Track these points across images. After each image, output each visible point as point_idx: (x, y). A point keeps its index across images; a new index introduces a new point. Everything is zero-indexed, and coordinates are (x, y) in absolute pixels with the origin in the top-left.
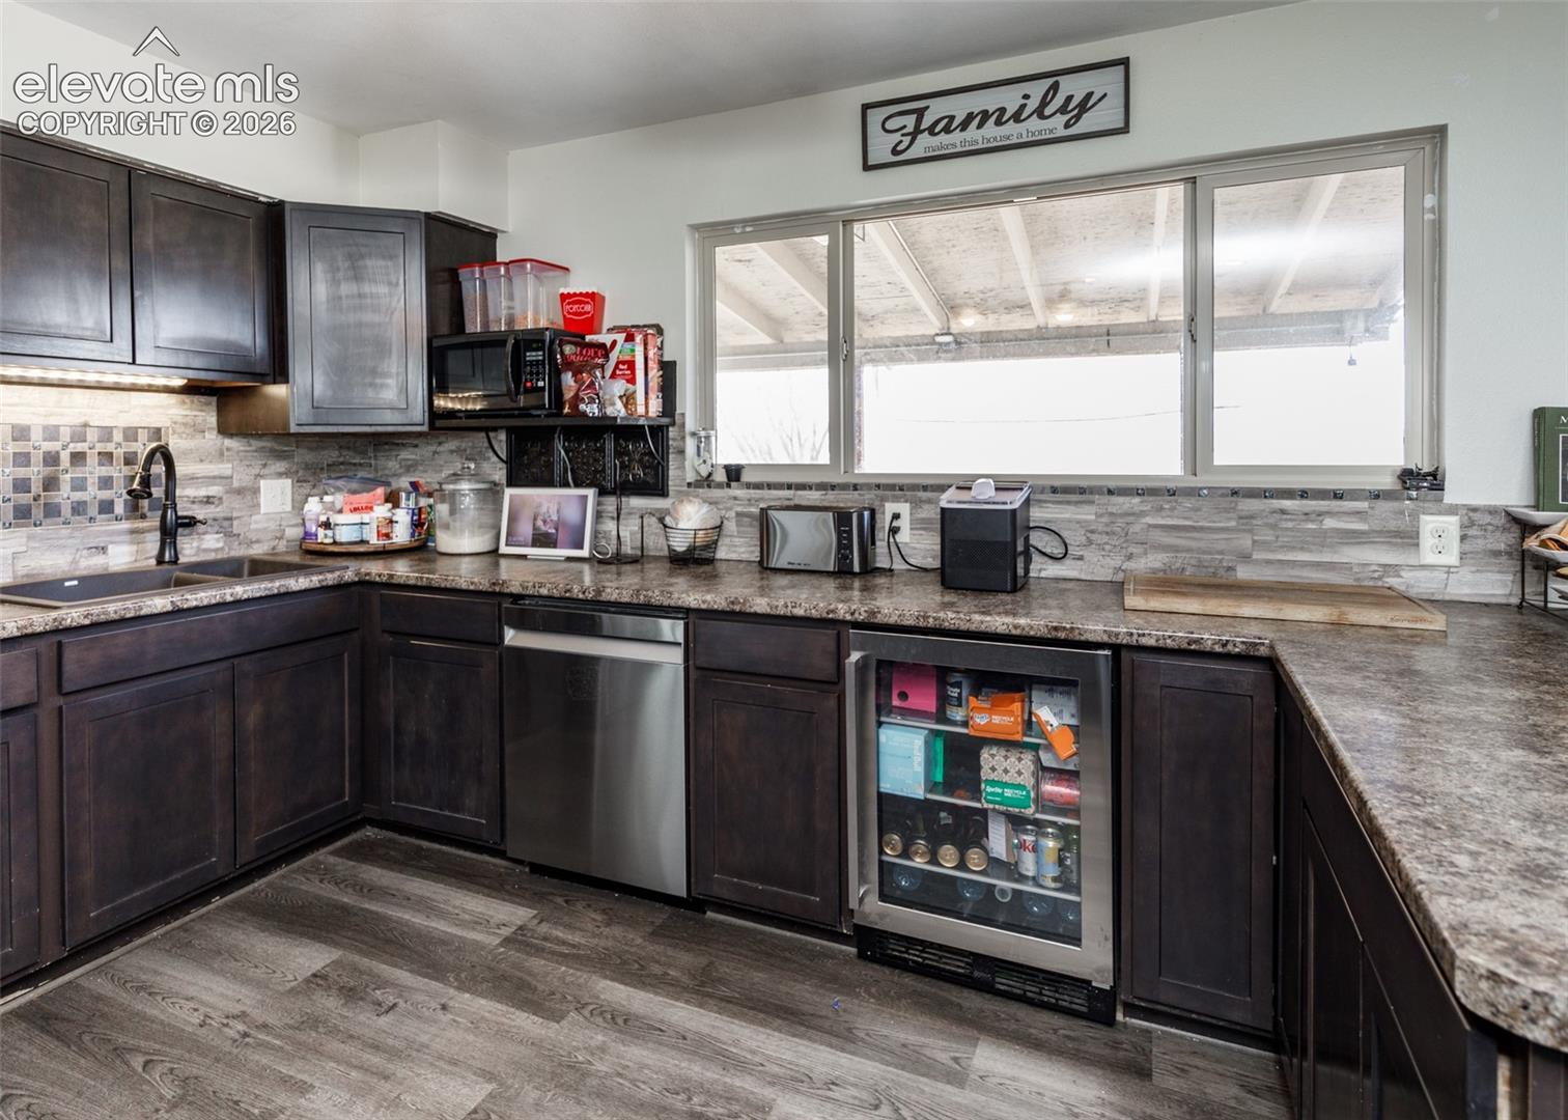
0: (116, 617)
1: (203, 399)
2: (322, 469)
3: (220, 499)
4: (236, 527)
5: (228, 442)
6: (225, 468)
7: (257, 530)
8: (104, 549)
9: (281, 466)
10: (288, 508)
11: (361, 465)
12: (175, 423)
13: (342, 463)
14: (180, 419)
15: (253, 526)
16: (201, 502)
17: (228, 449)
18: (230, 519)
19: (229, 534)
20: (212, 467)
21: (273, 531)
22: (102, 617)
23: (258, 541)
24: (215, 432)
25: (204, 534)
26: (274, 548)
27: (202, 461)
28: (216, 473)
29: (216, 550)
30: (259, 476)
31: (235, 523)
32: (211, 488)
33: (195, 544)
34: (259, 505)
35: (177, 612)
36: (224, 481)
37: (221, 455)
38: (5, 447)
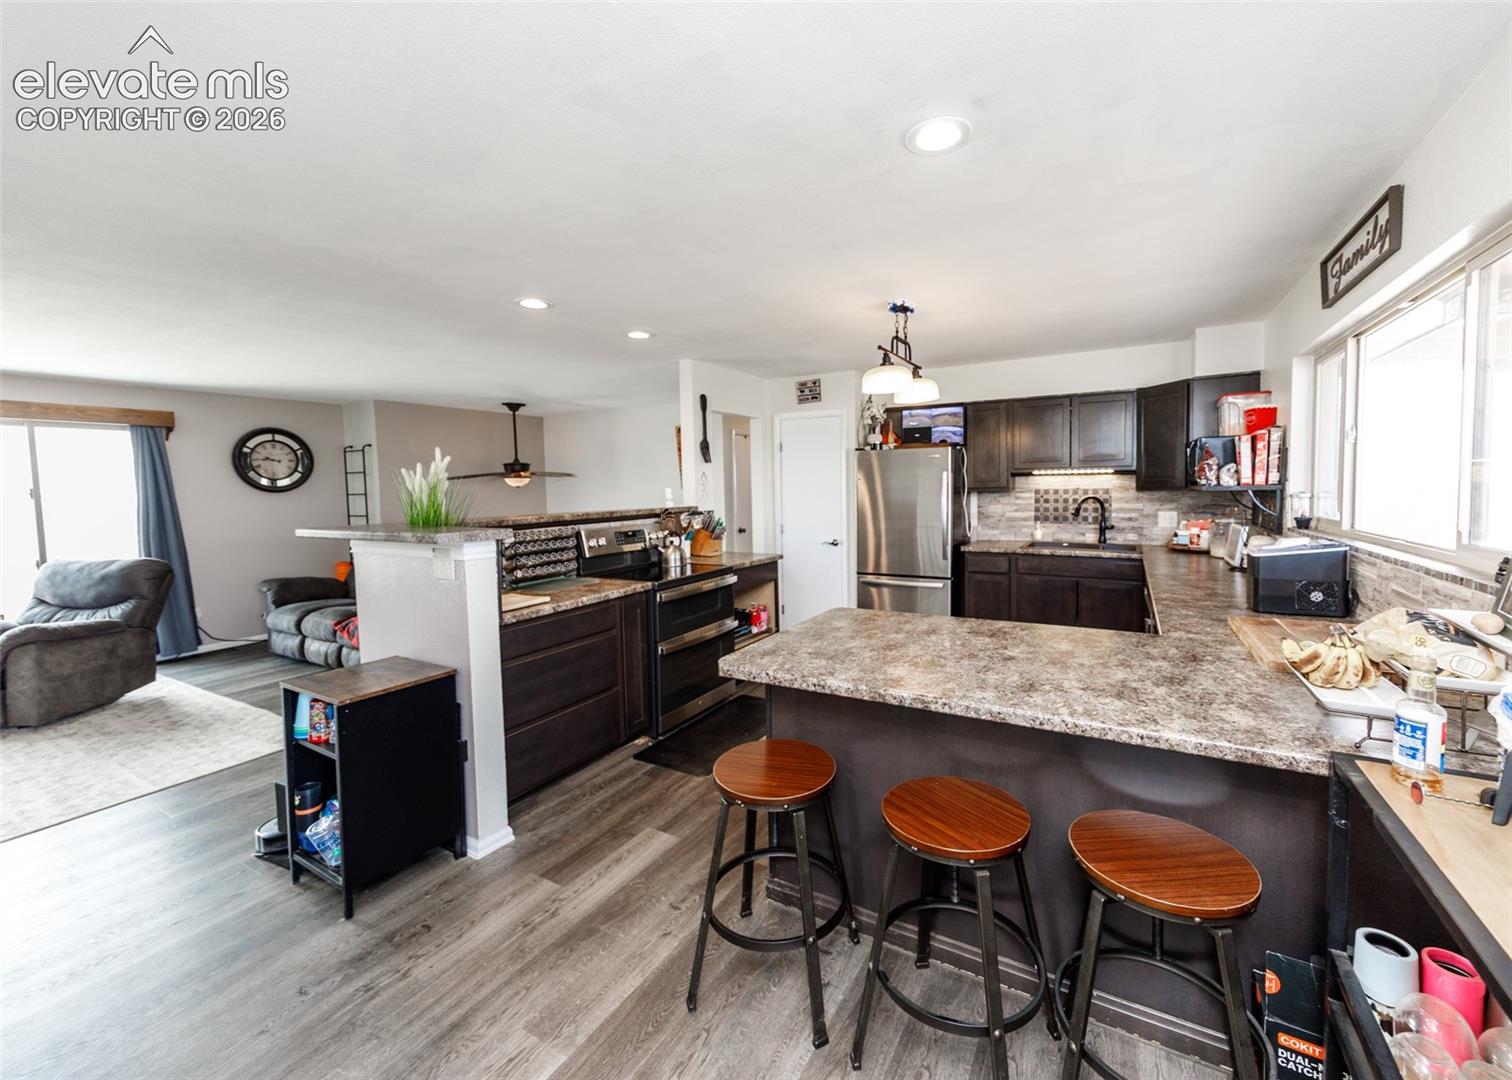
1: (1129, 476)
3: (1136, 519)
4: (1145, 532)
5: (1141, 494)
6: (1139, 506)
7: (1155, 534)
8: (1084, 534)
9: (1172, 506)
10: (1175, 525)
12: (1115, 486)
14: (1117, 485)
15: (1154, 532)
16: (1126, 519)
17: (1141, 498)
18: (1142, 528)
19: (1140, 535)
20: (1132, 504)
21: (1166, 536)
23: (1157, 540)
24: (1135, 490)
25: (1128, 533)
27: (1127, 502)
28: (1134, 507)
30: (1158, 510)
31: (1144, 530)
32: (1131, 514)
34: (1157, 523)
35: (1052, 556)
36: (1138, 511)
37: (1138, 499)
38: (1052, 497)
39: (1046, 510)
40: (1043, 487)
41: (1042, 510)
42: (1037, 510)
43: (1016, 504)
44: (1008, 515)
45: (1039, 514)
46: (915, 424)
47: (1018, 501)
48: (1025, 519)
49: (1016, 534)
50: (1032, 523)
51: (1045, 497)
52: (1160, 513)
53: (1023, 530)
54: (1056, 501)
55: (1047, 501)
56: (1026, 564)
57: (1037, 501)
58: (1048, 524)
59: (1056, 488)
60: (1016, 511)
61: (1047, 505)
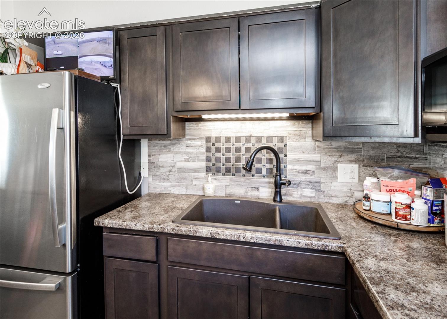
0: (185, 234)
1: (305, 122)
2: (383, 159)
3: (314, 172)
4: (323, 187)
5: (318, 143)
6: (316, 157)
7: (334, 190)
8: (257, 189)
9: (353, 157)
10: (356, 180)
11: (416, 158)
12: (290, 134)
13: (399, 157)
14: (292, 132)
15: (332, 188)
16: (303, 172)
17: (318, 147)
18: (319, 183)
19: (318, 190)
20: (309, 155)
21: (346, 192)
22: (179, 232)
23: (336, 196)
24: (311, 138)
25: (304, 188)
26: (346, 202)
27: (303, 152)
28: (311, 159)
29: (311, 197)
30: (337, 162)
31: (322, 185)
32: (308, 166)
33: (299, 193)
34: (336, 177)
36: (316, 163)
37: (315, 149)
38: (223, 145)
39: (218, 160)
40: (214, 134)
41: (213, 160)
42: (208, 160)
43: (186, 153)
44: (179, 165)
45: (210, 164)
46: (60, 53)
47: (189, 150)
48: (196, 170)
49: (187, 188)
50: (203, 175)
51: (217, 145)
52: (339, 166)
53: (195, 182)
54: (228, 150)
55: (218, 150)
56: (179, 248)
57: (208, 150)
58: (219, 176)
59: (229, 135)
60: (187, 160)
61: (218, 155)
